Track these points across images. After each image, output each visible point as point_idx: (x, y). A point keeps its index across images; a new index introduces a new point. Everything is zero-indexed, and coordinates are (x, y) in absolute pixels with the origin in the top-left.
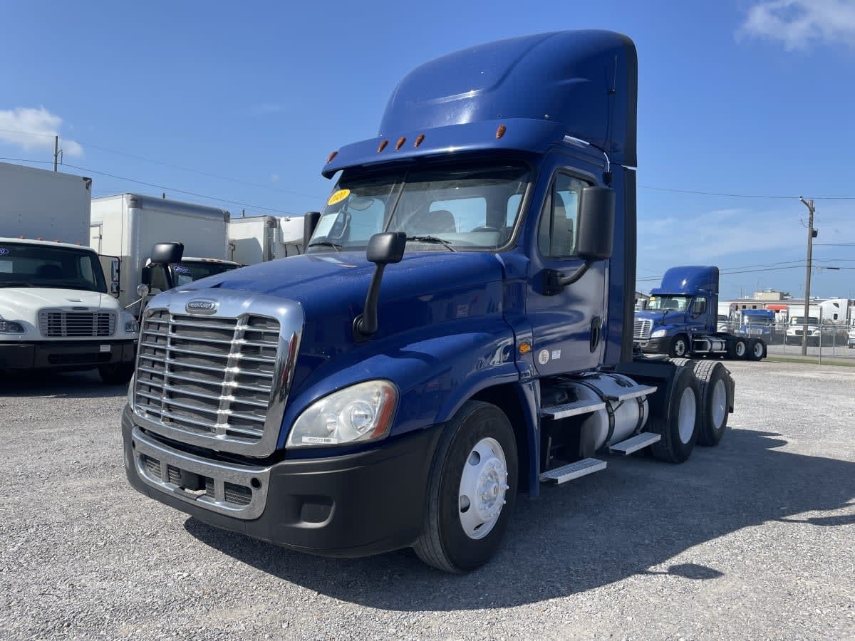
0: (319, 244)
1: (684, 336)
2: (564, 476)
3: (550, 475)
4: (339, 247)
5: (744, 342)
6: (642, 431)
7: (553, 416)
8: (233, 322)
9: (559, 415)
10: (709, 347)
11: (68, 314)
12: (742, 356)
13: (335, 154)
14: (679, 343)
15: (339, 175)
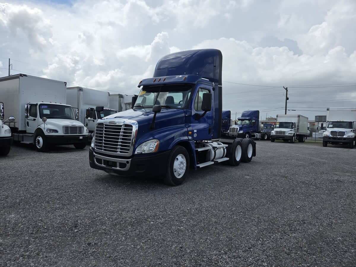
0: (137, 106)
1: (248, 133)
2: (201, 166)
3: (198, 165)
4: (143, 107)
5: (267, 135)
6: (224, 157)
7: (198, 150)
8: (121, 126)
9: (200, 150)
10: (256, 137)
11: (70, 127)
12: (266, 139)
13: (141, 82)
14: (247, 135)
15: (142, 87)
